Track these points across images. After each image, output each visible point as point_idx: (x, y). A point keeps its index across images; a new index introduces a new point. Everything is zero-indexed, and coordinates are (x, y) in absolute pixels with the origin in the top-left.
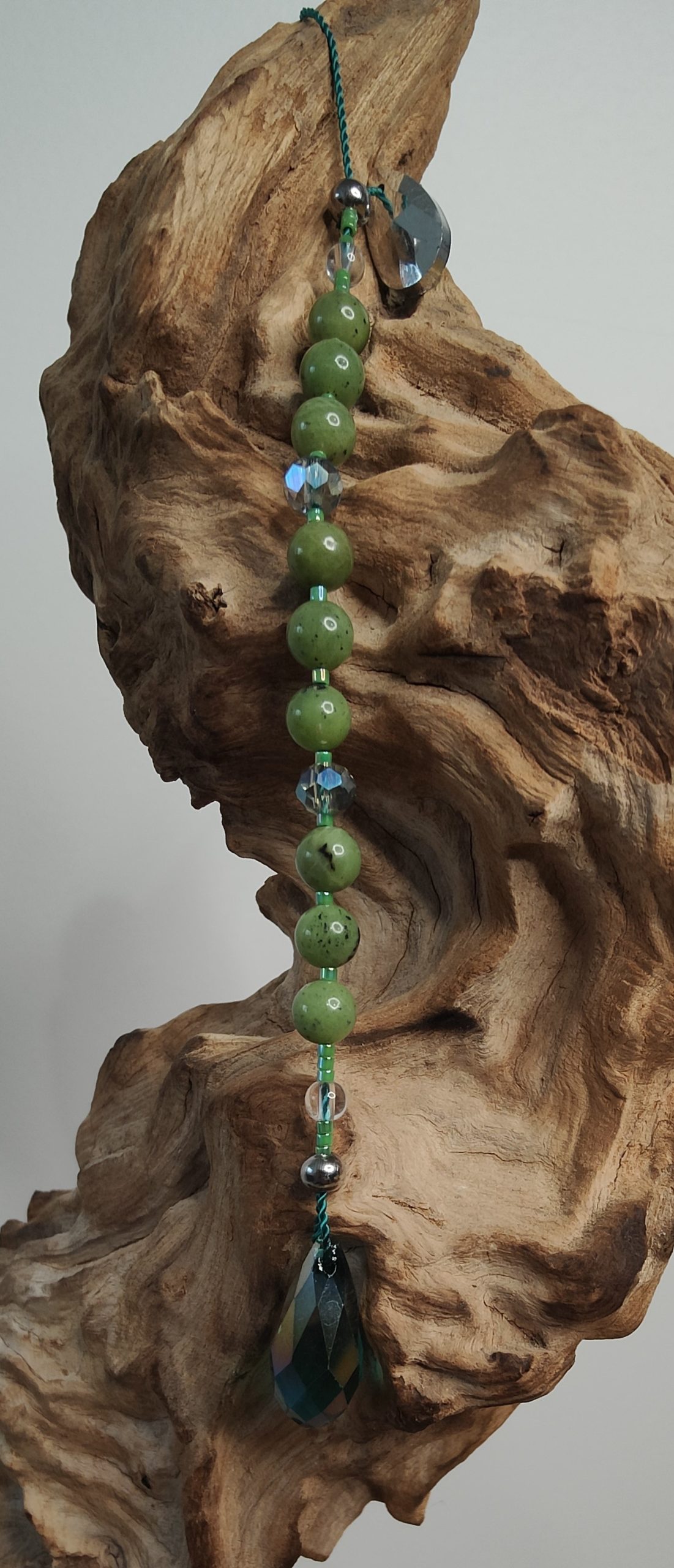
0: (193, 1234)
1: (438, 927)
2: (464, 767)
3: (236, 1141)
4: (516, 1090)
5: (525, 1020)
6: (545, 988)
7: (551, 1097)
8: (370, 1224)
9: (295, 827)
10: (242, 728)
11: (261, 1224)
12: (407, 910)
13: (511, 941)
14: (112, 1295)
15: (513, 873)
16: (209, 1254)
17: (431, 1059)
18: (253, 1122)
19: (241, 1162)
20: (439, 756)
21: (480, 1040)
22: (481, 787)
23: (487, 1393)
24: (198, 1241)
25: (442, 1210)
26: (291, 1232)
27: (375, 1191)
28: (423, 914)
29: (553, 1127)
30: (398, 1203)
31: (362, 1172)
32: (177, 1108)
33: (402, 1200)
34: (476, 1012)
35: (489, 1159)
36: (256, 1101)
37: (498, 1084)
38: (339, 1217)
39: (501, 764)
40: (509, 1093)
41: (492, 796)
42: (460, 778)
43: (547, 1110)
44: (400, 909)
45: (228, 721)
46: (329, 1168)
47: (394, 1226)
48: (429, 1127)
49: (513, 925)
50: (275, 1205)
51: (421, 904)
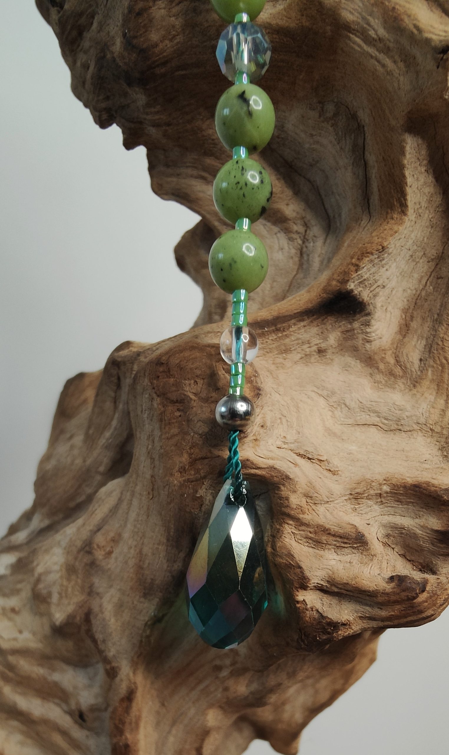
0: (120, 501)
1: (328, 241)
2: (372, 33)
3: (157, 401)
4: (398, 371)
5: (405, 311)
6: (424, 282)
7: (430, 372)
8: (275, 466)
9: (209, 161)
10: (167, 42)
11: (178, 475)
12: (300, 228)
13: (401, 222)
14: (56, 563)
15: (408, 148)
16: (133, 515)
17: (323, 345)
18: (172, 380)
19: (161, 420)
20: (347, 27)
21: (367, 324)
22: (387, 51)
23: (384, 613)
24: (124, 505)
25: (336, 463)
26: (205, 477)
27: (279, 443)
28: (316, 230)
29: (432, 398)
30: (299, 455)
31: (268, 424)
32: (108, 405)
33: (302, 452)
34: (365, 295)
35: (373, 430)
36: (174, 361)
37: (382, 366)
38: (248, 460)
39: (409, 16)
40: (391, 374)
41: (397, 57)
42: (365, 47)
43: (426, 383)
44: (295, 228)
45: (154, 36)
46: (241, 407)
47: (297, 470)
48: (322, 401)
49: (403, 207)
50: (190, 454)
51: (313, 222)
